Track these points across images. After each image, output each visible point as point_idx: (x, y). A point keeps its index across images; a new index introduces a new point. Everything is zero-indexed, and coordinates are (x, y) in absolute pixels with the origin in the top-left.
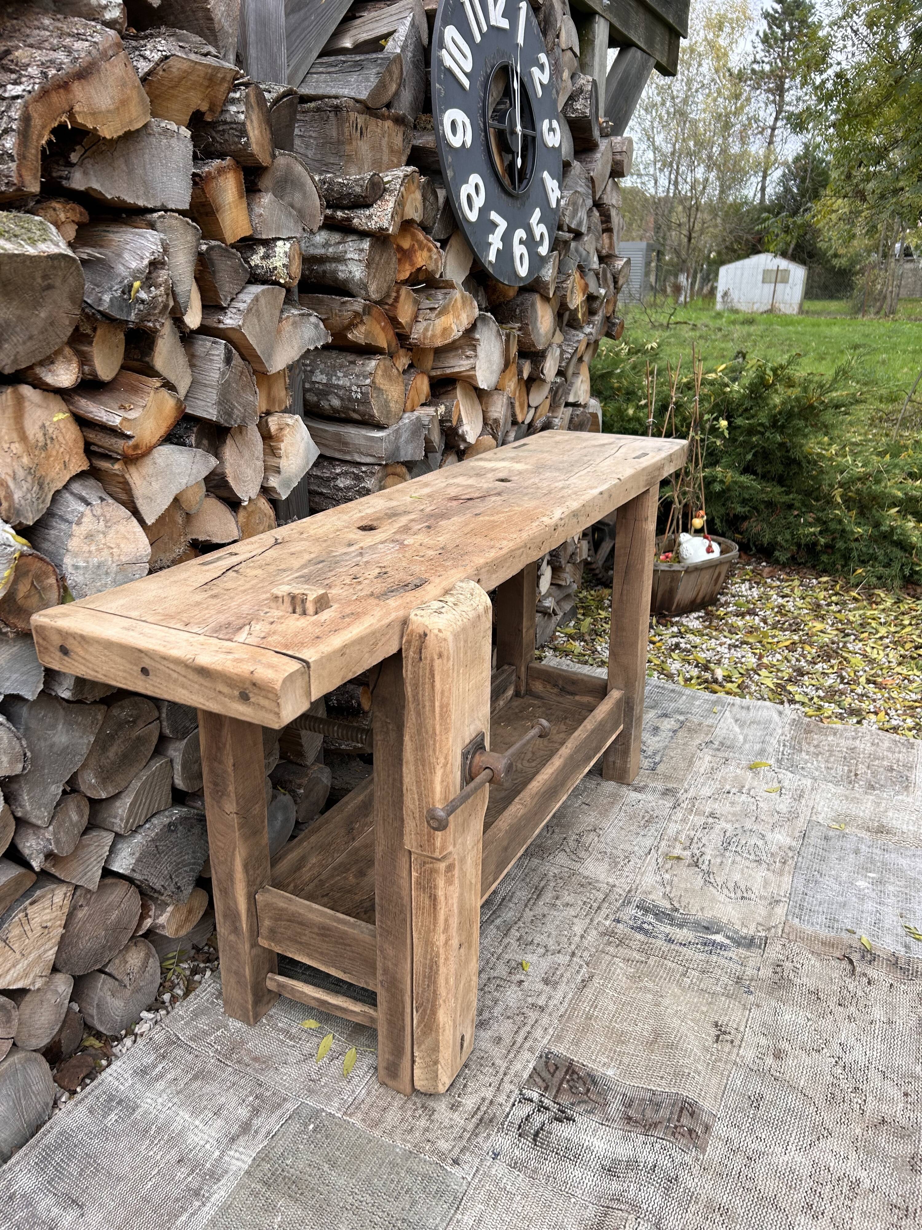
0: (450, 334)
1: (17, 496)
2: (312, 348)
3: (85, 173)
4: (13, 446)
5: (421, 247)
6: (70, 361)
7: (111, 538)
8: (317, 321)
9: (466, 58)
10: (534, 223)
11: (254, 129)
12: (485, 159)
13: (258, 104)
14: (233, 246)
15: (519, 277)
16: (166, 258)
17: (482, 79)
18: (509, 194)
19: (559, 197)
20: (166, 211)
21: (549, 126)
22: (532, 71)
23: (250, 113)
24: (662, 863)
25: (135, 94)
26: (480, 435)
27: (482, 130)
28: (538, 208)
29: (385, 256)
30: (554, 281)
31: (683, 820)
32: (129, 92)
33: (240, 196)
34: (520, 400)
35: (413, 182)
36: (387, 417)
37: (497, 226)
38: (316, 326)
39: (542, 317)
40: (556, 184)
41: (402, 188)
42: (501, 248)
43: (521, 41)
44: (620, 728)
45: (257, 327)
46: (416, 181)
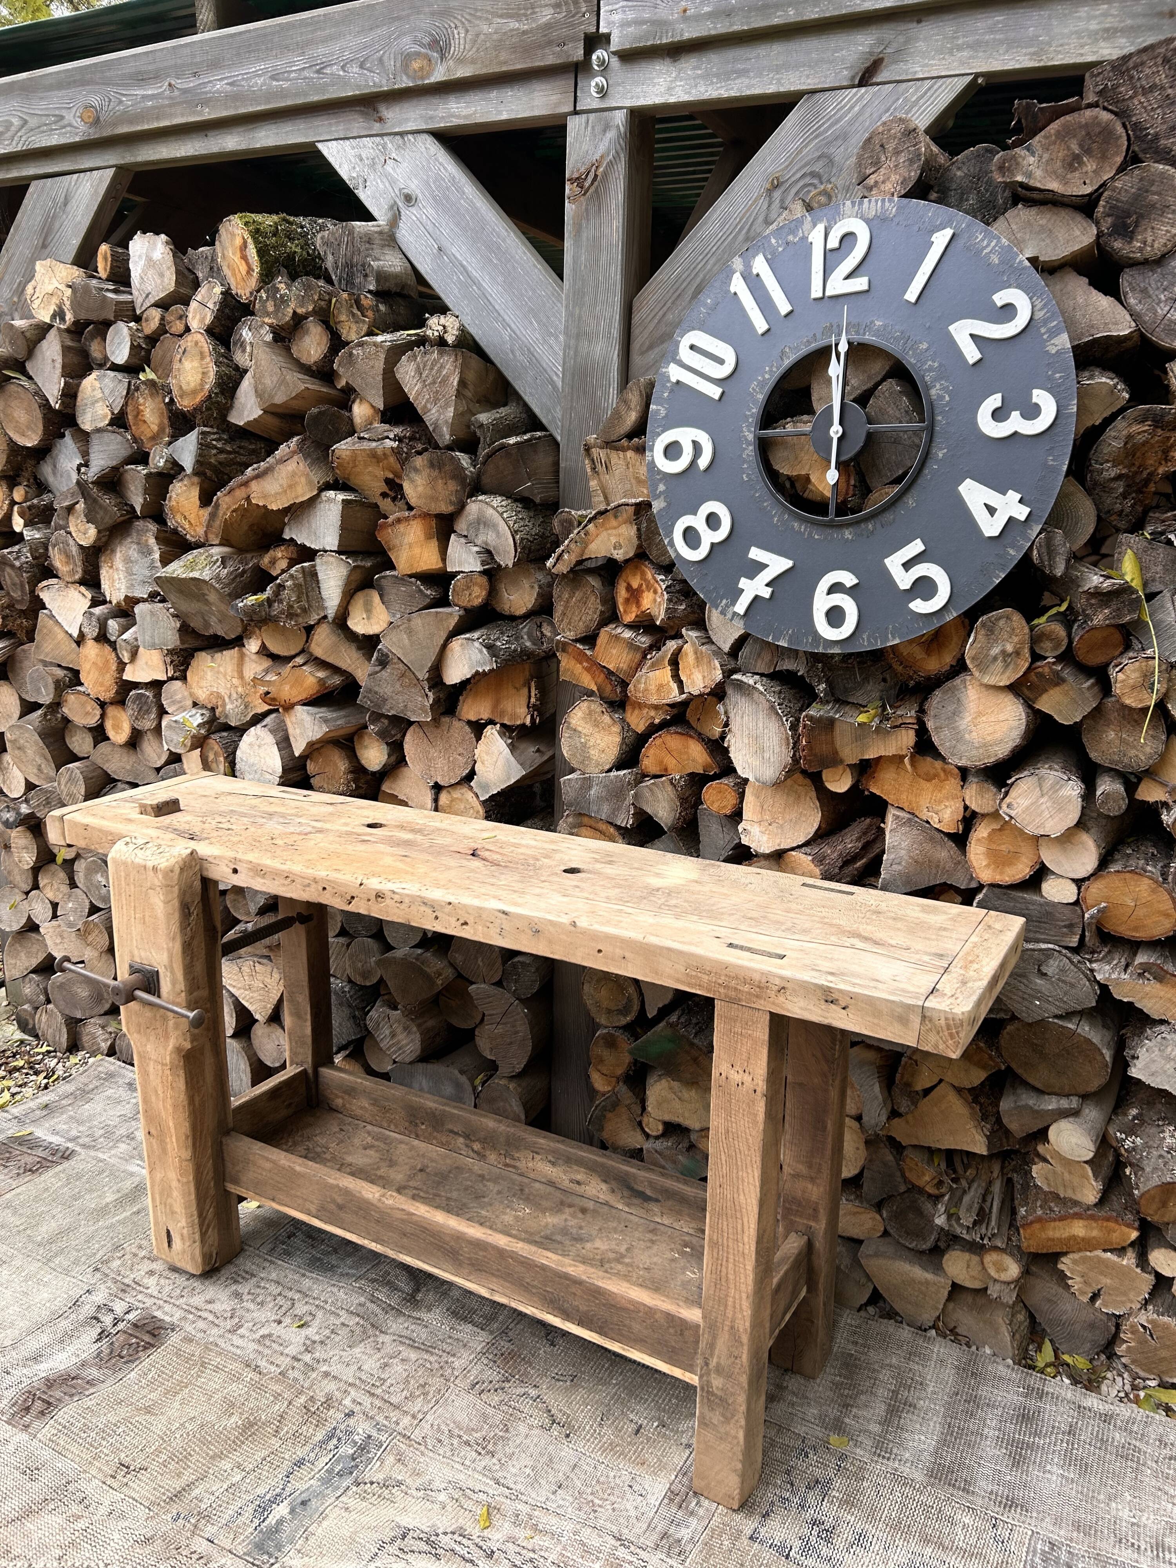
0: (669, 692)
1: (229, 707)
2: (480, 669)
4: (233, 680)
5: (649, 587)
6: (256, 638)
7: (261, 752)
8: (480, 647)
9: (721, 362)
10: (894, 563)
11: (416, 487)
12: (750, 479)
13: (432, 465)
14: (411, 576)
15: (826, 640)
16: (289, 583)
17: (767, 376)
18: (813, 523)
19: (1022, 518)
20: (326, 551)
21: (999, 404)
22: (951, 328)
23: (413, 475)
24: (475, 1497)
25: (303, 480)
26: (793, 849)
27: (749, 444)
28: (918, 541)
29: (578, 595)
30: (995, 659)
31: (584, 1545)
32: (297, 479)
33: (429, 537)
34: (994, 847)
35: (616, 517)
36: (582, 762)
37: (763, 566)
38: (481, 652)
39: (980, 714)
40: (1013, 496)
41: (591, 526)
42: (767, 596)
43: (911, 295)
44: (688, 1374)
45: (406, 641)
46: (625, 516)
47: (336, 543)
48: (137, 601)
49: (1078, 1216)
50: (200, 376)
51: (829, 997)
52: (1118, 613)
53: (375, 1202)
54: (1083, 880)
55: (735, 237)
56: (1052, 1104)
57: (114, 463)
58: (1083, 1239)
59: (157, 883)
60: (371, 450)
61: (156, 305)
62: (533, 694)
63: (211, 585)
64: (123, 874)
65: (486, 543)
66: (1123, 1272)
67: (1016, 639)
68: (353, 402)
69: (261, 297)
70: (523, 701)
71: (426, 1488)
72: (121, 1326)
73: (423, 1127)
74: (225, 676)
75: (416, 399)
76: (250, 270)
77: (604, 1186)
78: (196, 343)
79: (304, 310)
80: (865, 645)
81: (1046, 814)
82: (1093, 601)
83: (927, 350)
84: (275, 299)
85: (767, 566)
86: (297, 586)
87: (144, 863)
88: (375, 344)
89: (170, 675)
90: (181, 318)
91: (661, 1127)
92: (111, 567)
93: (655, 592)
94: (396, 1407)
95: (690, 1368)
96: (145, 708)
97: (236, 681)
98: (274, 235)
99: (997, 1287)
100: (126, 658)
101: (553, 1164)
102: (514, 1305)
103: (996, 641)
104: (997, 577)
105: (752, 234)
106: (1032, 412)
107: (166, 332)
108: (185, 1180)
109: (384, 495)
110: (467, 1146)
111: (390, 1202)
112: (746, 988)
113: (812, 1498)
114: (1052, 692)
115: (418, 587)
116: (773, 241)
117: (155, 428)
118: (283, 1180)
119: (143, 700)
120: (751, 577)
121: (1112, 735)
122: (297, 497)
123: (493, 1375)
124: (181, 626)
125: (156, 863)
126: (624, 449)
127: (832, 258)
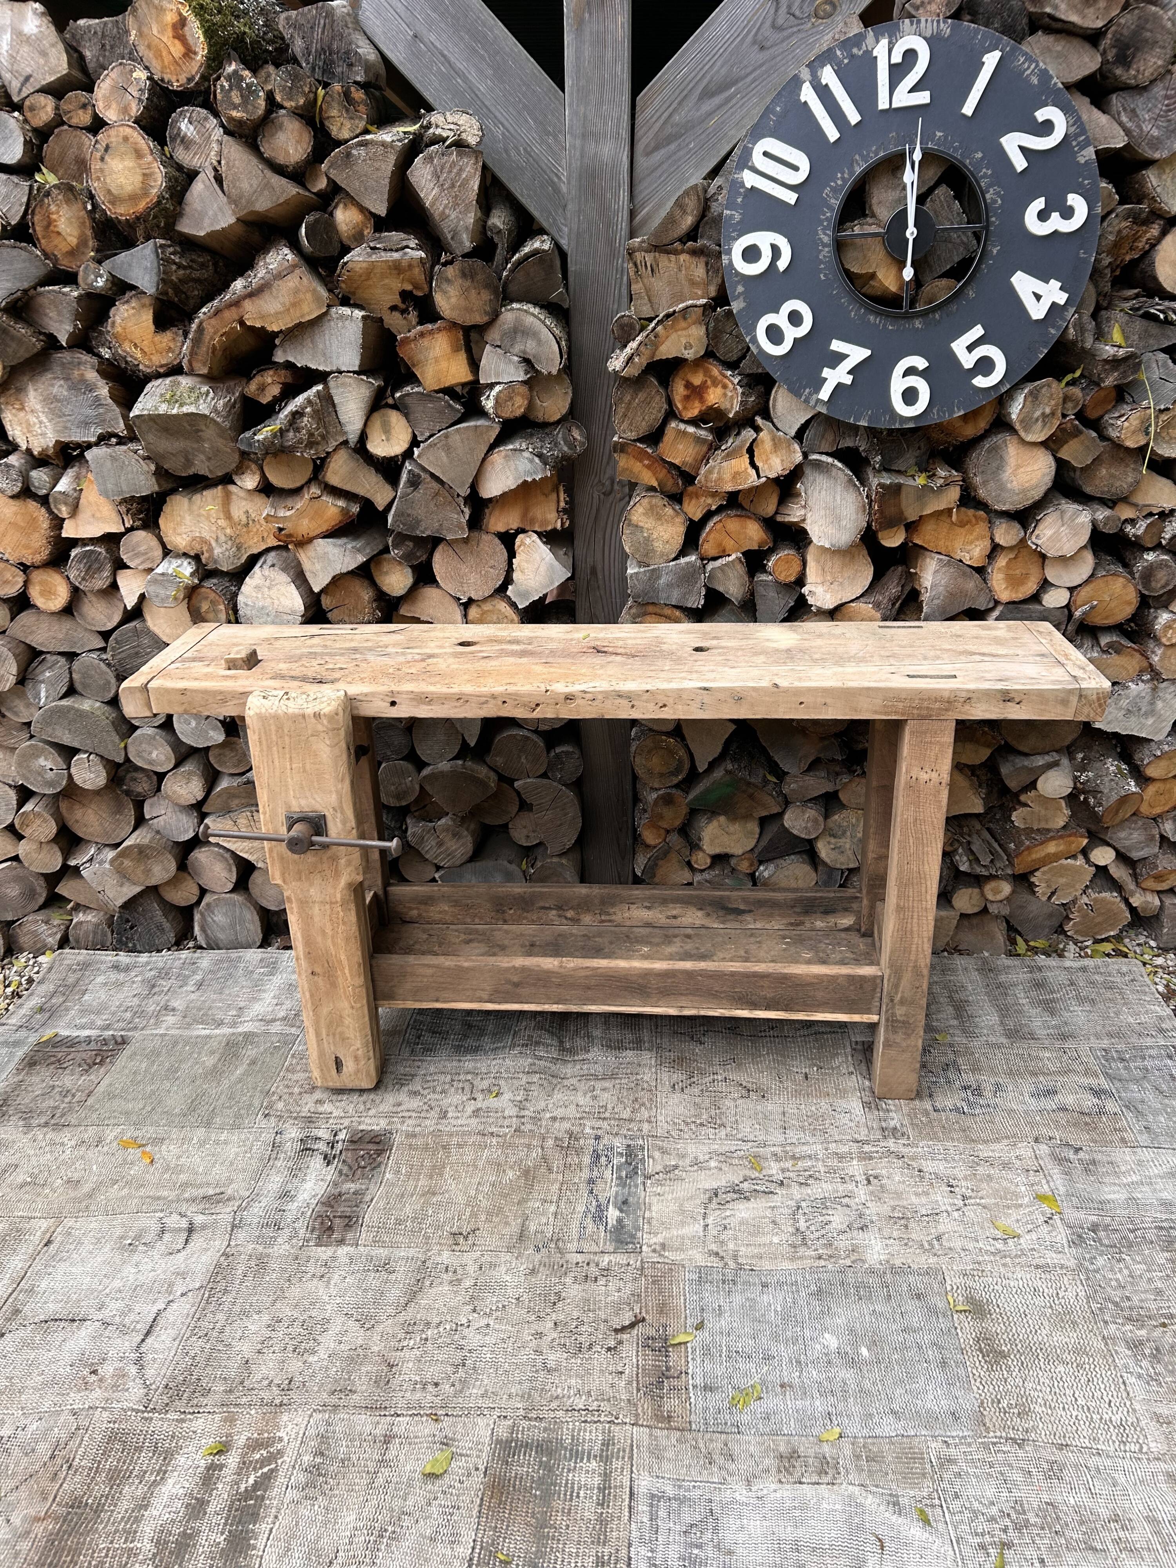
0: (746, 479)
1: (217, 551)
2: (529, 479)
3: (285, 351)
4: (219, 522)
5: (715, 383)
6: (254, 473)
7: (273, 593)
8: (531, 456)
9: (796, 168)
10: (959, 346)
11: (449, 298)
12: (828, 279)
13: (464, 275)
14: (437, 391)
15: (901, 417)
16: (308, 410)
17: (839, 182)
18: (888, 315)
19: (1062, 302)
20: (341, 372)
21: (1043, 206)
22: (1003, 140)
23: (445, 286)
24: (735, 1155)
25: (309, 296)
26: (852, 601)
27: (825, 245)
28: (979, 326)
29: (641, 396)
30: (1037, 420)
31: (837, 1154)
32: (302, 296)
33: (456, 350)
34: (1011, 572)
35: (685, 319)
36: (647, 555)
37: (843, 357)
38: (531, 461)
39: (1018, 467)
40: (1055, 284)
41: (660, 328)
42: (849, 383)
43: (968, 109)
44: (866, 1016)
45: (445, 459)
46: (694, 317)
47: (357, 362)
48: (89, 446)
49: (1052, 838)
50: (140, 178)
51: (1007, 697)
52: (1124, 375)
53: (556, 969)
54: (1076, 587)
55: (743, 39)
56: (1040, 761)
57: (26, 285)
58: (1054, 854)
59: (320, 728)
60: (395, 261)
61: (45, 90)
62: (562, 499)
63: (212, 419)
64: (273, 728)
65: (524, 352)
66: (1077, 870)
67: (1053, 403)
68: (336, 207)
69: (222, 86)
70: (553, 507)
71: (696, 1163)
72: (339, 1146)
73: (512, 912)
74: (208, 518)
75: (433, 204)
76: (189, 52)
77: (700, 914)
78: (126, 139)
79: (293, 104)
80: (935, 418)
81: (1065, 539)
82: (1107, 367)
83: (982, 159)
84: (240, 88)
85: (848, 356)
86: (316, 412)
87: (301, 712)
88: (384, 144)
89: (128, 525)
90: (84, 106)
91: (709, 861)
92: (22, 409)
93: (725, 387)
94: (631, 1120)
95: (868, 1011)
96: (96, 566)
97: (222, 522)
98: (219, 12)
99: (995, 906)
100: (64, 511)
101: (648, 908)
102: (703, 1013)
103: (1039, 405)
104: (1042, 352)
105: (760, 37)
106: (1068, 213)
107: (63, 123)
108: (359, 1005)
109: (393, 308)
110: (560, 916)
111: (572, 965)
112: (937, 705)
113: (951, 1075)
114: (1071, 442)
115: (447, 402)
116: (838, 53)
117: (73, 241)
118: (449, 980)
119: (93, 557)
120: (833, 367)
121: (1104, 471)
122: (302, 316)
123: (678, 1076)
124: (157, 469)
125: (317, 709)
126: (676, 253)
127: (897, 72)
